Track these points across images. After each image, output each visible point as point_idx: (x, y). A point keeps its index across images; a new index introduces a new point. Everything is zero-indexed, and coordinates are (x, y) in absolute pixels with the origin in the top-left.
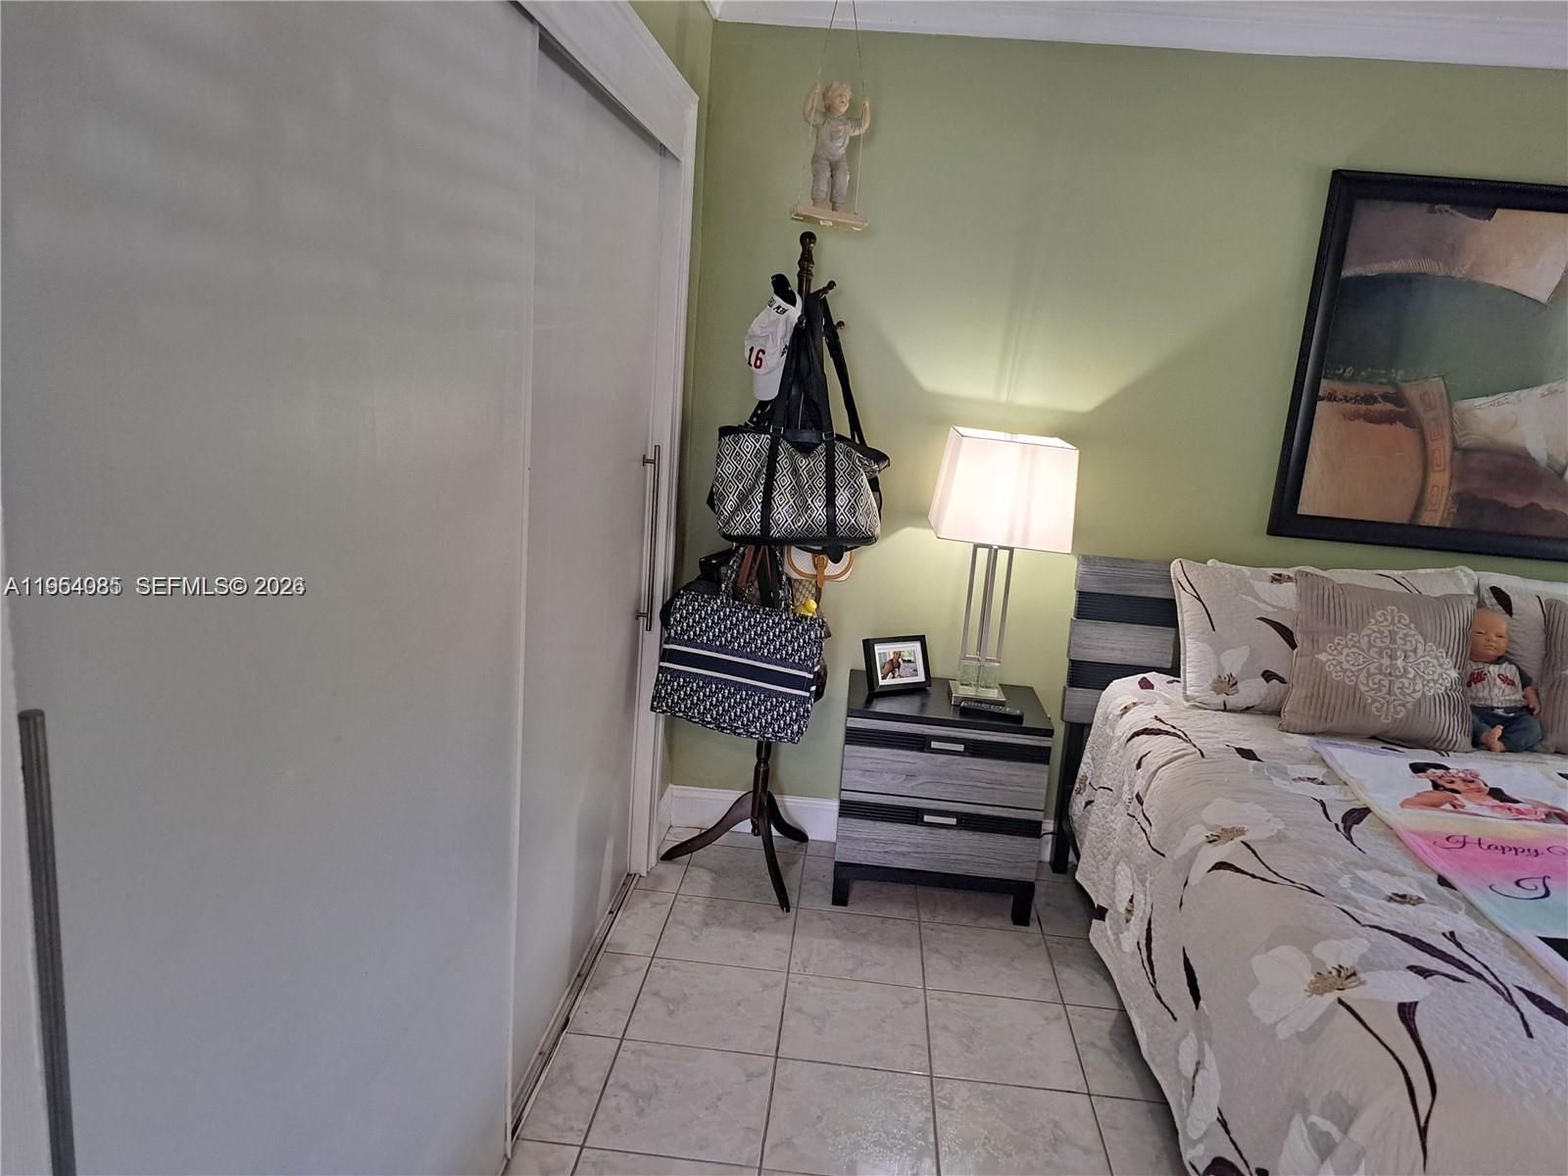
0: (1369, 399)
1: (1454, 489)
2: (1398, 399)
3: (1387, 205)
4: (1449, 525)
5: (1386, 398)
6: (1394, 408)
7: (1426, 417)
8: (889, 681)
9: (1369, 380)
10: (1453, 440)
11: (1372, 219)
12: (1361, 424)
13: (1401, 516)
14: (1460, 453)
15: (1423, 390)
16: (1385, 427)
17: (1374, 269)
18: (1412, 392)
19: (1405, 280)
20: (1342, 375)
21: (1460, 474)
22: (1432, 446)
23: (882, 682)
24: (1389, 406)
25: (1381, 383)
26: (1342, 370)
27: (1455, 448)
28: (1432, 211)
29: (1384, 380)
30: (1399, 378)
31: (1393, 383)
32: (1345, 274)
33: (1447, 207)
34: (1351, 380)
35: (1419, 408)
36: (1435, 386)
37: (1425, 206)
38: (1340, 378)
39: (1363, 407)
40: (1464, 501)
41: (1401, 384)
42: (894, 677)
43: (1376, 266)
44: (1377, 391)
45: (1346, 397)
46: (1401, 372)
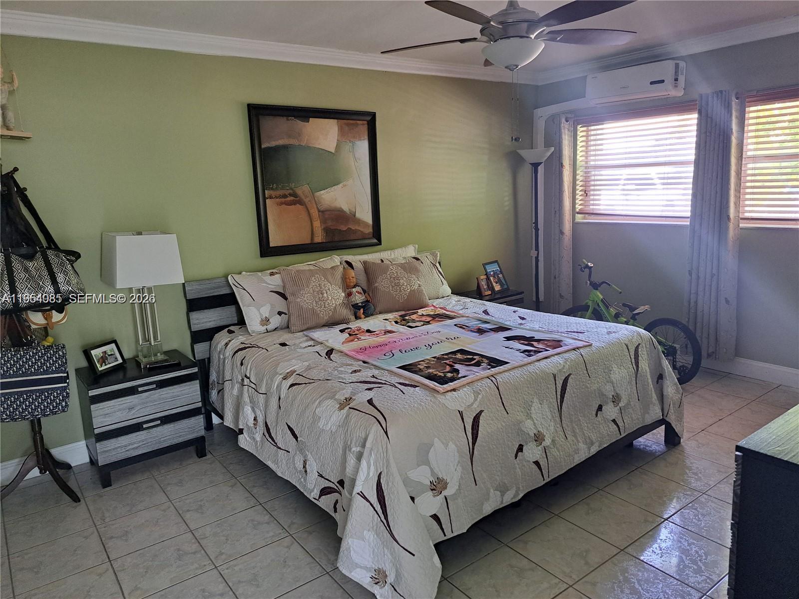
0: (285, 196)
1: (322, 227)
2: (294, 195)
3: (271, 118)
4: (324, 241)
5: (291, 195)
6: (295, 199)
7: (306, 200)
8: (104, 367)
9: (282, 189)
10: (318, 208)
11: (268, 124)
12: (284, 206)
13: (308, 241)
14: (322, 212)
15: (303, 190)
16: (293, 206)
17: (273, 144)
18: (299, 192)
19: (285, 147)
20: (272, 187)
21: (324, 221)
22: (312, 211)
23: (100, 369)
24: (292, 198)
25: (287, 189)
26: (272, 186)
27: (319, 211)
28: (288, 120)
29: (288, 188)
30: (293, 186)
31: (291, 189)
32: (263, 146)
33: (293, 118)
34: (277, 189)
35: (303, 197)
36: (306, 188)
37: (285, 118)
38: (272, 189)
39: (283, 200)
40: (327, 231)
41: (295, 189)
42: (106, 365)
43: (273, 142)
44: (287, 192)
45: (276, 196)
46: (293, 184)
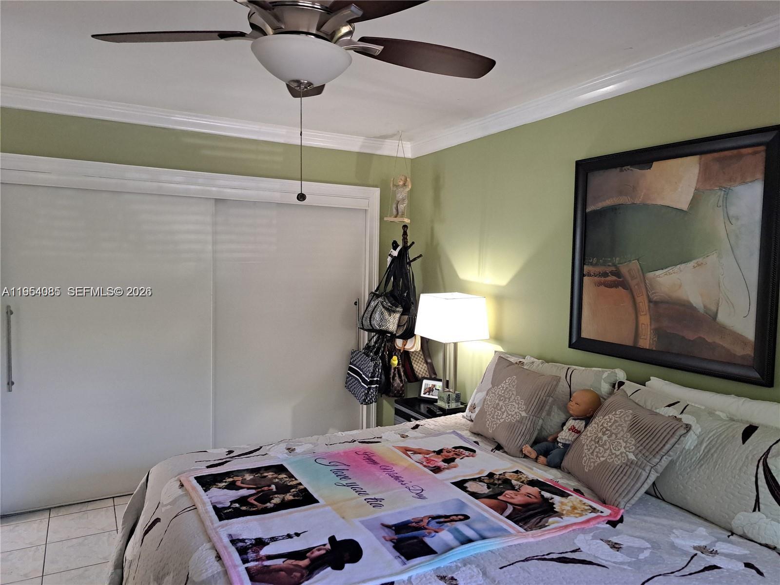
0: (605, 275)
1: (653, 327)
2: (617, 274)
3: (601, 172)
4: (654, 349)
5: (613, 273)
6: (617, 279)
7: (633, 283)
9: (604, 264)
10: (648, 296)
11: (597, 180)
12: (602, 287)
13: (629, 342)
14: (655, 304)
15: (630, 268)
16: (613, 289)
17: (599, 206)
18: (624, 270)
19: (614, 209)
20: (592, 262)
21: (656, 317)
22: (639, 300)
24: (614, 278)
25: (609, 266)
26: (592, 260)
27: (650, 301)
28: (621, 171)
29: (610, 264)
30: (617, 262)
31: (614, 265)
32: (588, 210)
33: (629, 167)
34: (596, 265)
35: (629, 278)
36: (635, 265)
37: (618, 169)
38: (592, 264)
39: (603, 279)
40: (661, 334)
41: (618, 265)
43: (600, 203)
44: (608, 270)
45: (595, 274)
46: (618, 259)
